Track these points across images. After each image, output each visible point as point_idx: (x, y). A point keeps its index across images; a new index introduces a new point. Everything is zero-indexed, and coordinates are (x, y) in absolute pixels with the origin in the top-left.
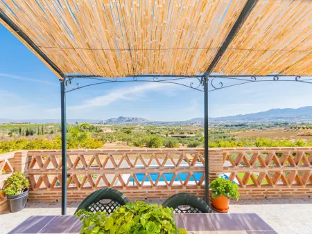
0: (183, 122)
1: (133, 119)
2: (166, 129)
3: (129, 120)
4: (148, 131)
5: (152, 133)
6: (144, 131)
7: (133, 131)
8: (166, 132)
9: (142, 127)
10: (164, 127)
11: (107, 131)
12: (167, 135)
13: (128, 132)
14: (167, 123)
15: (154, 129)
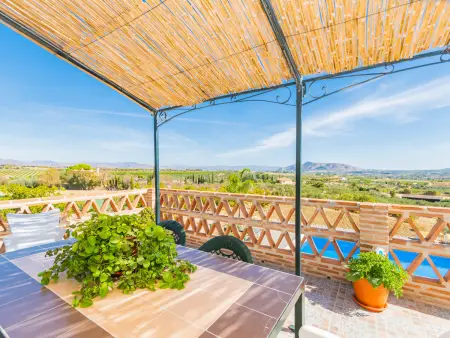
0: (433, 172)
1: (328, 165)
2: (391, 183)
3: (321, 168)
4: (354, 185)
5: (361, 189)
6: (347, 185)
7: (327, 184)
8: (392, 188)
9: (344, 179)
10: (388, 180)
11: (286, 183)
12: (392, 194)
13: (318, 186)
14: (394, 172)
15: (367, 183)
